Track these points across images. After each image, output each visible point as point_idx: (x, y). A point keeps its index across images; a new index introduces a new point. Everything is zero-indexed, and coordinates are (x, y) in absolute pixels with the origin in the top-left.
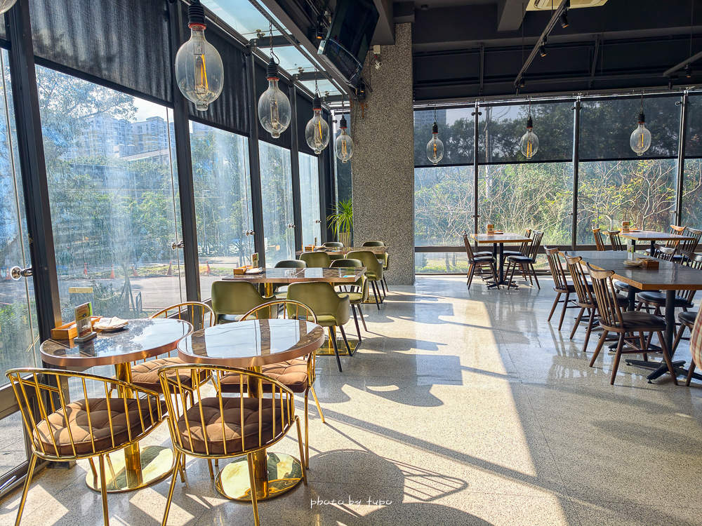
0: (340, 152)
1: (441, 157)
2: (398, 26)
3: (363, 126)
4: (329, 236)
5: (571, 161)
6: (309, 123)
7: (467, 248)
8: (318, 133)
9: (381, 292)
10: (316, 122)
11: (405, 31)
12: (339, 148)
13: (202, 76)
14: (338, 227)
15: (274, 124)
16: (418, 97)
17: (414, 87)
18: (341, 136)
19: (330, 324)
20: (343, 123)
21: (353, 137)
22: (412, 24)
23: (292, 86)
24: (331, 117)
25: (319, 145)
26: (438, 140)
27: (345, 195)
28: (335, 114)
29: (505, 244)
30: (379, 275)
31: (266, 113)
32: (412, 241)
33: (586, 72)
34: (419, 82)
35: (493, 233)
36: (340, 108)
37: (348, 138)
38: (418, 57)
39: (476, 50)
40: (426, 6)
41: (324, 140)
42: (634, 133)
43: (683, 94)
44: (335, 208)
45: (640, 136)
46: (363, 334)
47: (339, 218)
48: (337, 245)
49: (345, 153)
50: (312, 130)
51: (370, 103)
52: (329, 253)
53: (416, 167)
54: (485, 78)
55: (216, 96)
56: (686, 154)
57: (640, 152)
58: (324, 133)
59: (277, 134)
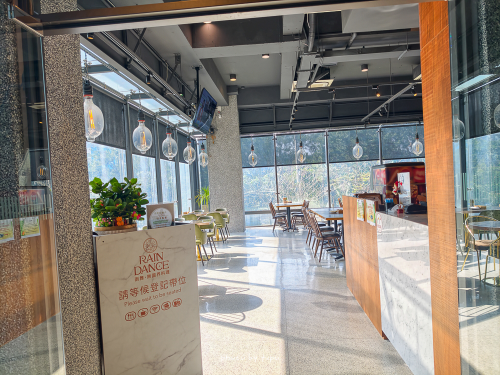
0: (201, 162)
1: (256, 163)
2: (230, 97)
3: (214, 148)
4: (196, 207)
5: (325, 163)
6: (185, 149)
7: (273, 211)
8: (190, 154)
9: (226, 236)
10: (188, 149)
11: (233, 98)
12: (201, 159)
13: (143, 140)
14: (201, 201)
15: (170, 154)
16: (242, 132)
17: (240, 127)
18: (202, 153)
19: (198, 244)
20: (203, 147)
21: (208, 154)
22: (237, 95)
23: (175, 129)
24: (196, 142)
25: (190, 160)
26: (254, 154)
27: (205, 184)
28: (198, 140)
29: (291, 208)
30: (224, 225)
31: (166, 149)
32: (242, 208)
33: (328, 118)
34: (242, 124)
35: (286, 202)
36: (201, 137)
37: (206, 155)
38: (241, 112)
39: (271, 108)
40: (244, 87)
41: (193, 157)
42: (354, 148)
43: (378, 128)
44: (199, 191)
45: (357, 150)
46: (215, 253)
47: (202, 197)
48: (201, 211)
49: (204, 162)
50: (187, 153)
51: (217, 136)
52: (197, 215)
53: (243, 168)
54: (276, 122)
55: (149, 148)
56: (383, 158)
57: (358, 158)
58: (193, 154)
59: (171, 158)
